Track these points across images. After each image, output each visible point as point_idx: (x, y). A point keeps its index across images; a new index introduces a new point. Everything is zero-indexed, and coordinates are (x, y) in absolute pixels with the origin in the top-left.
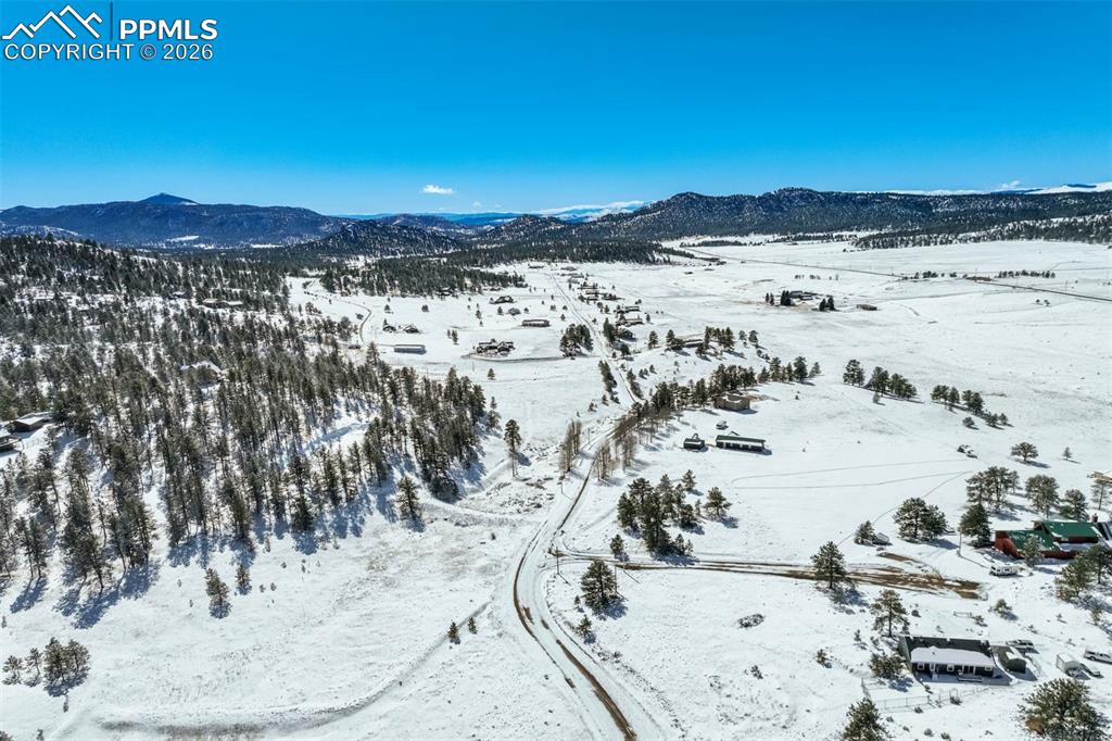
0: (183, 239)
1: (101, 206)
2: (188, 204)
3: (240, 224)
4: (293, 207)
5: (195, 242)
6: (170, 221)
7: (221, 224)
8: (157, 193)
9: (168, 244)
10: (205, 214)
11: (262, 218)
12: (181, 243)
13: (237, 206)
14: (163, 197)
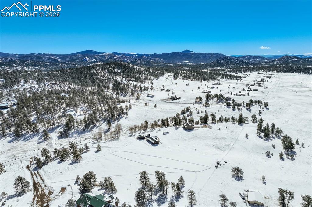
0: (186, 62)
1: (170, 53)
2: (192, 52)
3: (200, 58)
4: (217, 53)
5: (188, 62)
6: (184, 57)
7: (196, 58)
8: (185, 50)
9: (182, 63)
10: (193, 55)
11: (206, 56)
12: (185, 63)
13: (202, 53)
14: (187, 51)
